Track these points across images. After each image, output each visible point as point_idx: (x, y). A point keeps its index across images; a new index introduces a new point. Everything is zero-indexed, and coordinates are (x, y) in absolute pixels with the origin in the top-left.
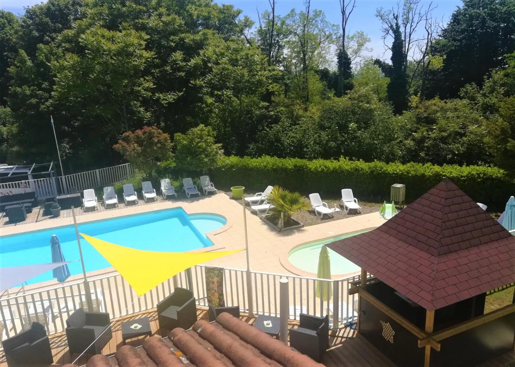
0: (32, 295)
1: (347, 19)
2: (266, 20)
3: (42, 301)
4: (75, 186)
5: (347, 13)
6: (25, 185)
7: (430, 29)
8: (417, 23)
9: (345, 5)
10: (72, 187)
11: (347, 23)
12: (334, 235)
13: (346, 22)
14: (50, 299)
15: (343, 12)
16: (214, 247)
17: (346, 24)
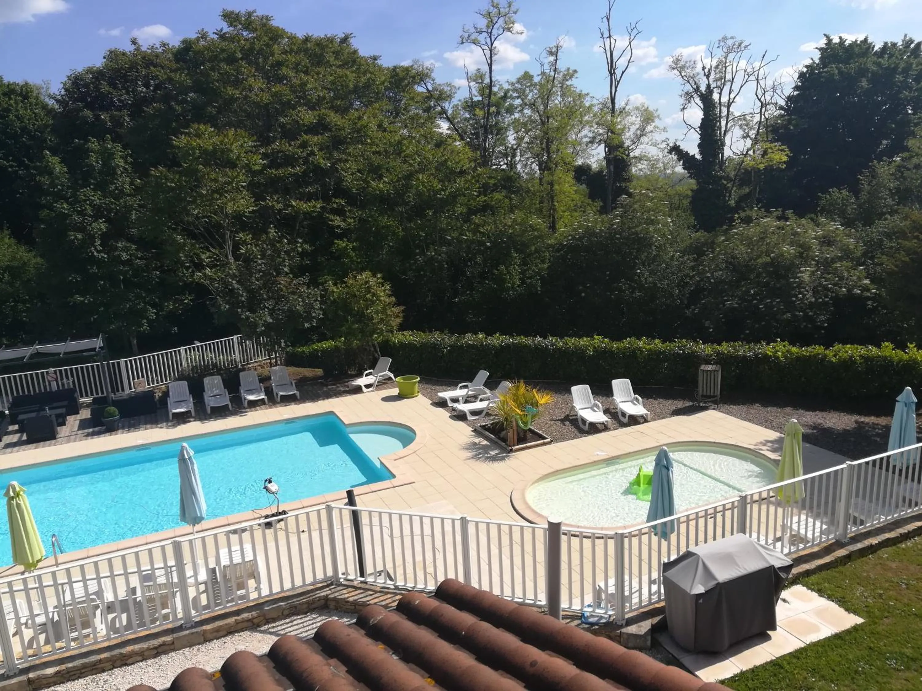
0: (68, 570)
1: (619, 82)
2: (477, 85)
3: (84, 580)
4: (143, 377)
5: (618, 72)
6: (55, 376)
7: (763, 98)
8: (741, 87)
9: (615, 59)
10: (138, 378)
11: (618, 89)
12: (607, 457)
13: (616, 88)
14: (98, 578)
15: (612, 71)
16: (395, 482)
17: (616, 91)
